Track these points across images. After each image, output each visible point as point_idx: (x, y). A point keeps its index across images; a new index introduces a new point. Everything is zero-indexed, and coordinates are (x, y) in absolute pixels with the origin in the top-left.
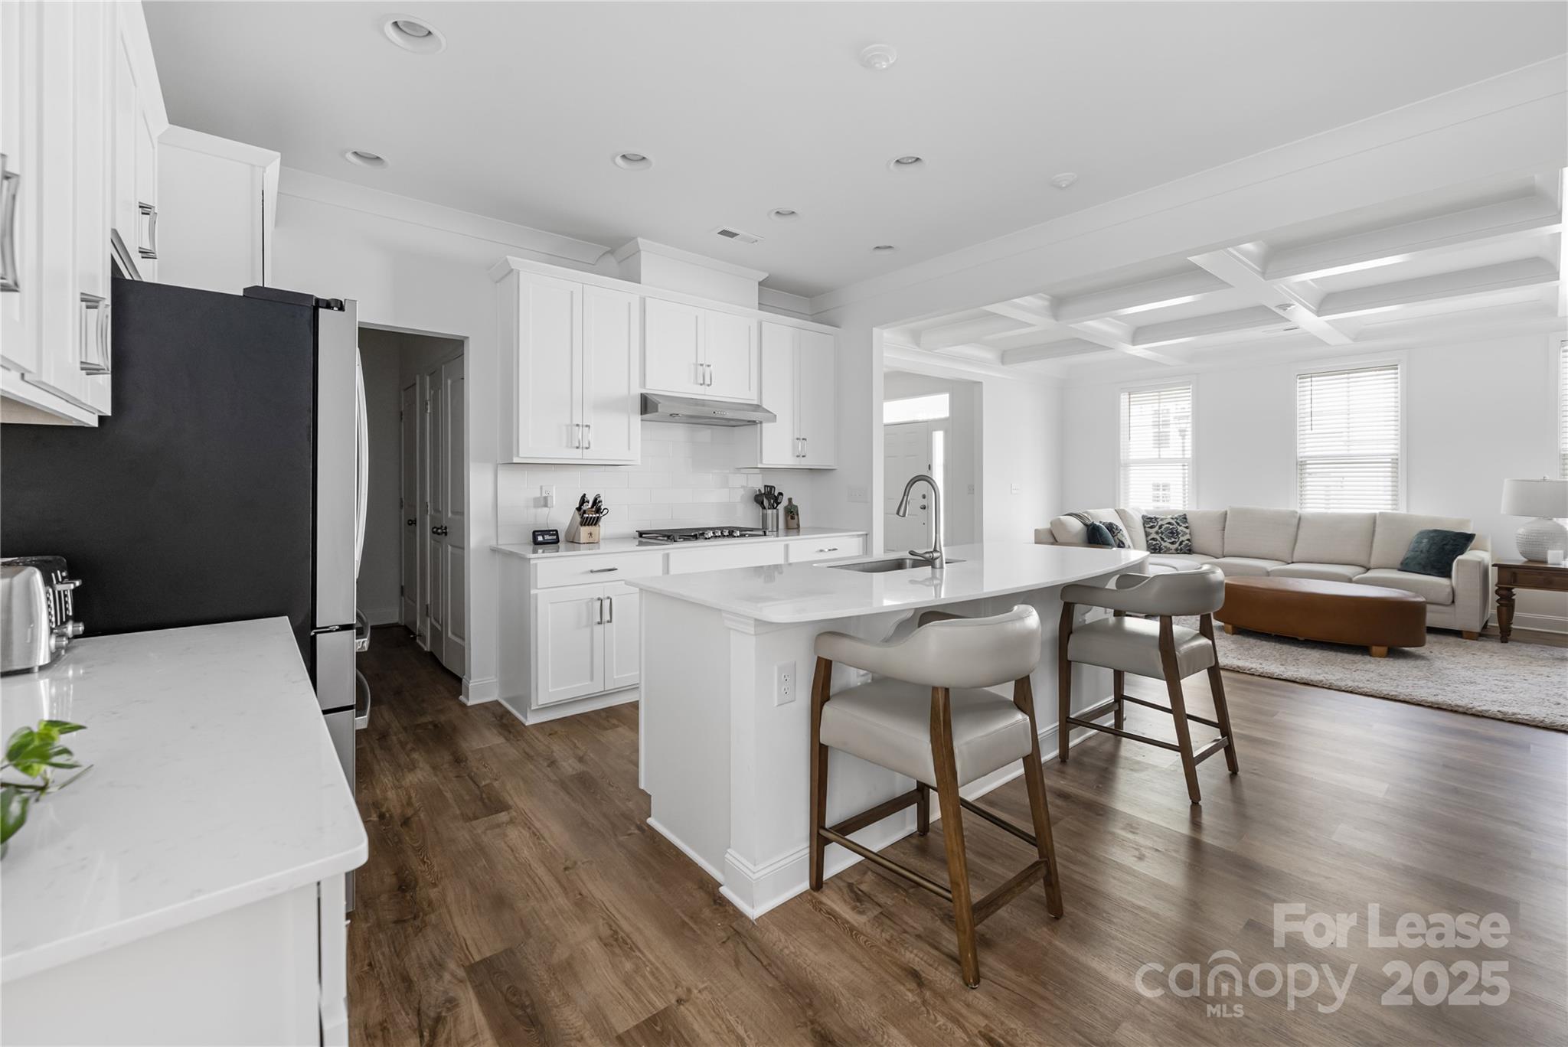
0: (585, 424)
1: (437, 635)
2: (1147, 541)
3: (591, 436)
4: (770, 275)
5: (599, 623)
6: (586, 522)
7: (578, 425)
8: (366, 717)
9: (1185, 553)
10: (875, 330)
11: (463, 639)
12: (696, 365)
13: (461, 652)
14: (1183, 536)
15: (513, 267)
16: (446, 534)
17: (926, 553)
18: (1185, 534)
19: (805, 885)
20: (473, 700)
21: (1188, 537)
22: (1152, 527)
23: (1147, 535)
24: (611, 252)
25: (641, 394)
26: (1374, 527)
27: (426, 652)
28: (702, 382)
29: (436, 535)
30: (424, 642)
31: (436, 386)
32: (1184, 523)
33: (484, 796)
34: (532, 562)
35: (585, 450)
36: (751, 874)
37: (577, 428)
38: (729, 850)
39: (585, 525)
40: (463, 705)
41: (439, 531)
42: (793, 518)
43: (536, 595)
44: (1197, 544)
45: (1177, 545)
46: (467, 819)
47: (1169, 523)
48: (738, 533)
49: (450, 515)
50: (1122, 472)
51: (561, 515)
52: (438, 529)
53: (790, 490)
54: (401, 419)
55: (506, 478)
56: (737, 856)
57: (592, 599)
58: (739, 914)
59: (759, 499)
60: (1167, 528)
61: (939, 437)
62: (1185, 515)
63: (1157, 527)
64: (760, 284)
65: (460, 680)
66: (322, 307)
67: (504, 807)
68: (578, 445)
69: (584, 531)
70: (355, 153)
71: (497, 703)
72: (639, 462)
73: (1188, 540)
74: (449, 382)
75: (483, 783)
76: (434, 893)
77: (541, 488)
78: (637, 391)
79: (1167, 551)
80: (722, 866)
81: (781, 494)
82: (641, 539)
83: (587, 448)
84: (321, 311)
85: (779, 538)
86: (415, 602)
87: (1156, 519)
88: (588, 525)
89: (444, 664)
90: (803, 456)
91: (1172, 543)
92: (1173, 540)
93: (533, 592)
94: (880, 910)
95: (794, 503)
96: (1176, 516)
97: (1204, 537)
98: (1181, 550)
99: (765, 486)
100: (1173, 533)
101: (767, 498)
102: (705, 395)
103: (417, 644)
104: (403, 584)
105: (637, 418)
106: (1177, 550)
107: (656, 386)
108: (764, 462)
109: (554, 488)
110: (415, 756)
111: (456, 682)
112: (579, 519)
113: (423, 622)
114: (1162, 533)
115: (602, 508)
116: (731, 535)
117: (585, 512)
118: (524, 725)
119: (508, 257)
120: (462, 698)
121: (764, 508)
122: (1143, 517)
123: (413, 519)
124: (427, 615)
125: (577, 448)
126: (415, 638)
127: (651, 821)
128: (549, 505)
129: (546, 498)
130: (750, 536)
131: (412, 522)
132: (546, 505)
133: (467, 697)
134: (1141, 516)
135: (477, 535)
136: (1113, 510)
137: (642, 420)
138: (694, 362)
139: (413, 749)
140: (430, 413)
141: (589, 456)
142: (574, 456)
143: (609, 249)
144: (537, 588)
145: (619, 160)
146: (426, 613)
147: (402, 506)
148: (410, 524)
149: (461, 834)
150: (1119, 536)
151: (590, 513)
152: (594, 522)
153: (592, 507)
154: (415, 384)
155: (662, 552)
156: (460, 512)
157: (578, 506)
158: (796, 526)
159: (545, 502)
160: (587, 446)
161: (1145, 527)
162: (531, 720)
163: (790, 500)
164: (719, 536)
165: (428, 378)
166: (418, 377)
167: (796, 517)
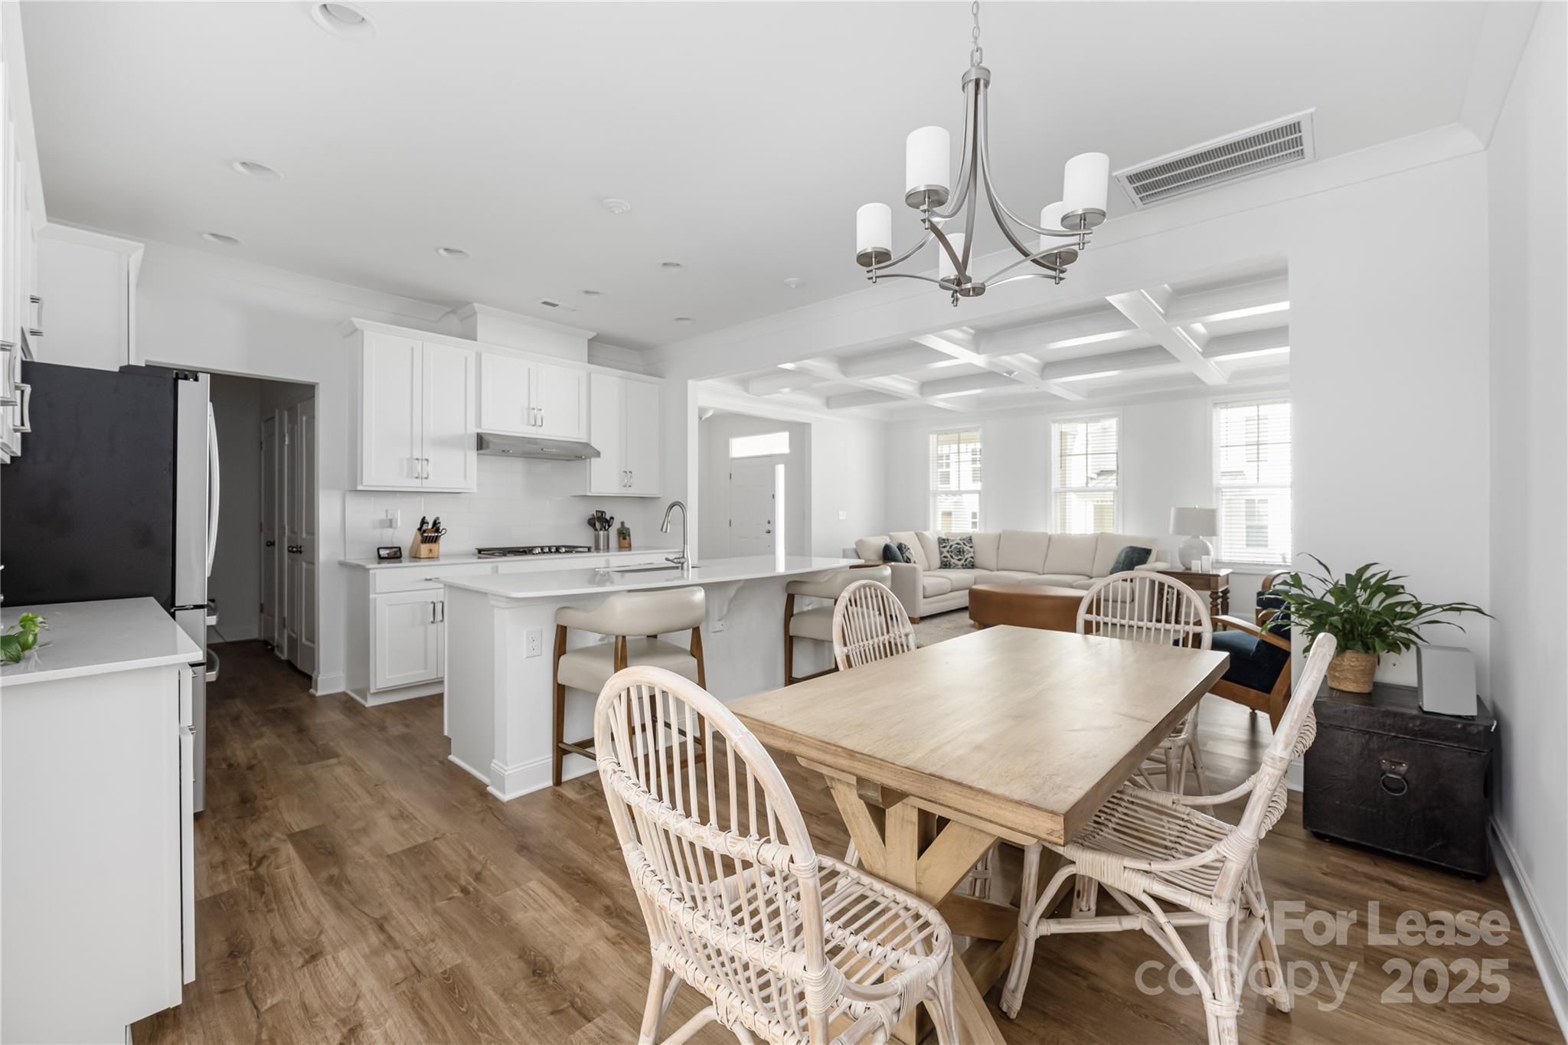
0: (424, 458)
1: (293, 642)
2: (941, 559)
3: (430, 468)
4: (598, 335)
5: (433, 622)
6: (426, 540)
7: (417, 459)
8: (214, 673)
9: (969, 568)
10: (690, 383)
11: (313, 642)
12: (528, 408)
13: (312, 654)
14: (968, 554)
15: (357, 327)
16: (301, 552)
17: (676, 558)
18: (970, 552)
19: (549, 783)
20: (320, 692)
21: (972, 554)
22: (944, 547)
23: (941, 553)
24: (454, 312)
25: (478, 434)
26: (1096, 546)
27: (283, 661)
28: (534, 423)
29: (291, 554)
30: (282, 651)
31: (293, 420)
32: (969, 543)
33: (320, 750)
34: (371, 572)
35: (424, 480)
36: (503, 772)
37: (417, 461)
38: (494, 761)
39: (425, 542)
40: (313, 696)
41: (294, 549)
42: (624, 538)
43: (375, 599)
44: (978, 561)
45: (962, 562)
46: (301, 763)
47: (958, 544)
48: (563, 550)
49: (304, 535)
50: (931, 501)
51: (405, 535)
52: (293, 548)
53: (620, 515)
54: (261, 448)
55: (353, 504)
56: (499, 764)
57: (426, 602)
58: (495, 799)
59: (591, 522)
60: (956, 548)
61: (780, 470)
62: (971, 537)
63: (948, 547)
64: (589, 340)
65: (310, 678)
66: (181, 379)
67: (336, 755)
68: (417, 476)
69: (424, 548)
70: (214, 235)
71: (345, 694)
72: (475, 491)
73: (972, 557)
74: (304, 418)
75: (321, 743)
76: (269, 803)
77: (387, 511)
78: (473, 430)
79: (956, 567)
80: (487, 771)
81: (612, 518)
82: (480, 555)
83: (426, 478)
84: (180, 382)
85: (609, 554)
86: (273, 617)
87: (948, 540)
88: (428, 542)
89: (299, 666)
90: (630, 486)
91: (959, 560)
92: (960, 557)
93: (372, 596)
94: (595, 792)
95: (626, 525)
96: (964, 537)
97: (985, 555)
98: (966, 565)
99: (597, 511)
100: (960, 552)
101: (599, 521)
102: (537, 434)
103: (276, 655)
104: (263, 601)
105: (473, 455)
106: (963, 565)
107: (489, 427)
108: (592, 491)
109: (399, 511)
110: (264, 729)
111: (307, 679)
112: (419, 538)
113: (281, 635)
114: (951, 552)
115: (441, 528)
116: (558, 550)
117: (424, 532)
118: (364, 707)
119: (353, 319)
120: (312, 691)
121: (596, 530)
122: (939, 538)
123: (272, 541)
124: (284, 626)
125: (417, 478)
126: (273, 649)
127: (452, 757)
128: (394, 525)
129: (391, 520)
130: (577, 552)
131: (271, 544)
132: (391, 526)
133: (316, 690)
134: (936, 539)
135: (326, 552)
136: (913, 533)
137: (478, 454)
138: (526, 406)
139: (262, 725)
140: (288, 445)
141: (428, 485)
142: (415, 485)
143: (450, 310)
144: (376, 593)
145: (442, 252)
146: (283, 625)
147: (261, 530)
148: (268, 546)
149: (298, 772)
150: (907, 554)
151: (430, 533)
152: (435, 540)
153: (433, 528)
154: (273, 418)
155: (490, 565)
156: (312, 531)
157: (419, 527)
158: (628, 546)
159: (390, 523)
160: (426, 476)
161: (940, 547)
162: (371, 702)
163: (622, 523)
164: (547, 553)
165: (286, 413)
166: (277, 411)
167: (627, 537)
